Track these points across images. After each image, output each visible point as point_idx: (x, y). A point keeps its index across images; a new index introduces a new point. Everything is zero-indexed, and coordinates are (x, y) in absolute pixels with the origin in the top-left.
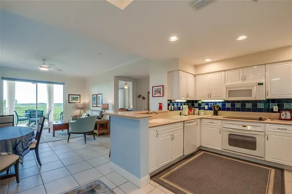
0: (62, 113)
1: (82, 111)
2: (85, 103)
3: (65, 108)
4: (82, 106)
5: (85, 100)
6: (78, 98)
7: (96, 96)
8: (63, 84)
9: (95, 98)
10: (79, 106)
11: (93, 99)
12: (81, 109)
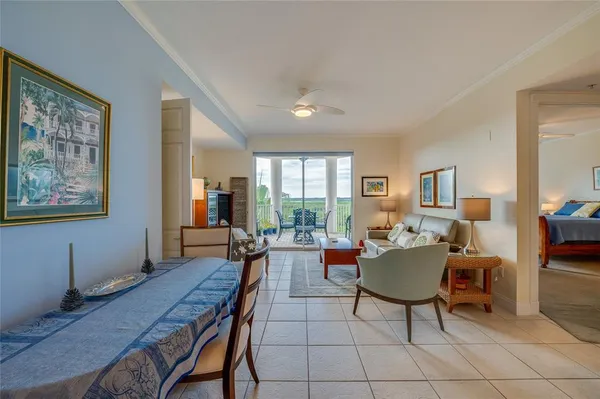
0: (349, 218)
1: (392, 216)
2: (399, 195)
3: (355, 207)
4: (391, 204)
5: (402, 187)
6: (382, 184)
7: (432, 175)
8: (350, 153)
9: (430, 182)
10: (384, 204)
11: (424, 185)
12: (389, 210)
